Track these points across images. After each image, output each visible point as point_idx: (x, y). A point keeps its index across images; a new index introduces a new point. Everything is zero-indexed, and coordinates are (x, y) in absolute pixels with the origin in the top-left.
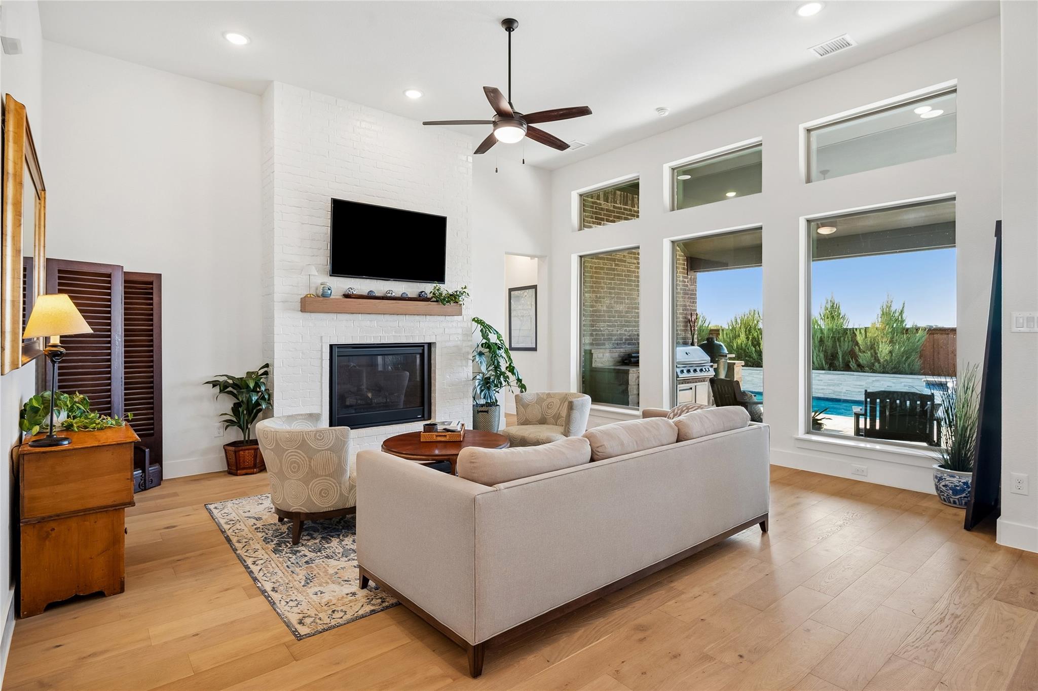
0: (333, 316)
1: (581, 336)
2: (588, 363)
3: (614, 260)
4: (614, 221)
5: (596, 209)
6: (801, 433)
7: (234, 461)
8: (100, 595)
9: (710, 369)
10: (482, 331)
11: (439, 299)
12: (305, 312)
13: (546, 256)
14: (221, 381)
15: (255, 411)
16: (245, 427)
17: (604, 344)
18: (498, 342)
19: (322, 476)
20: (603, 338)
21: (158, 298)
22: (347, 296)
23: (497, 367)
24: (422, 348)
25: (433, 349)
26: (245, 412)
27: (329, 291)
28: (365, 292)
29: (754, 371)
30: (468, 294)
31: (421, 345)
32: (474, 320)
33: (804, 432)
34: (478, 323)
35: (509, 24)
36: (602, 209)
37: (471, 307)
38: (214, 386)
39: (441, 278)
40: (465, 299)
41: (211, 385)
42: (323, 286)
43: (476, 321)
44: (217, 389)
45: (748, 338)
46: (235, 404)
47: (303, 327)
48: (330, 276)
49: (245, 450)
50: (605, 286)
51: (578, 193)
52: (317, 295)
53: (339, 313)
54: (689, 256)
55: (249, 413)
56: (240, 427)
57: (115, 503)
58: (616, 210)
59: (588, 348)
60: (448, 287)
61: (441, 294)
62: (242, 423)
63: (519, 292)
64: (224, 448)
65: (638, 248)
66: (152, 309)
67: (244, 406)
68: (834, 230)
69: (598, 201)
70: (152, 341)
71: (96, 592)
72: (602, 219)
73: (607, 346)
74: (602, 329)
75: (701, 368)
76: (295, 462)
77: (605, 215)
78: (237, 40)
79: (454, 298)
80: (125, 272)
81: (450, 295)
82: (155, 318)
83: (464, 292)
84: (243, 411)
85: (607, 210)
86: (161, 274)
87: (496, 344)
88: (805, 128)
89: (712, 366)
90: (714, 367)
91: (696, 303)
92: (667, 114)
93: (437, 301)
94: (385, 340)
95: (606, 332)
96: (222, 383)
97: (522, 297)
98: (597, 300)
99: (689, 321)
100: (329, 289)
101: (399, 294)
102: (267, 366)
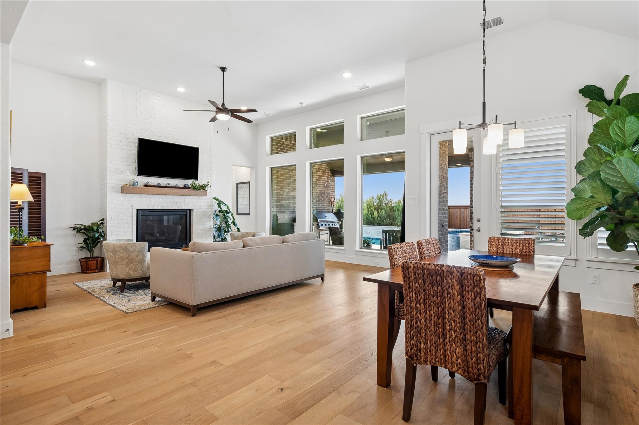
0: (139, 195)
1: (271, 207)
2: (275, 221)
3: (291, 170)
4: (291, 150)
5: (281, 144)
6: (358, 248)
7: (85, 266)
8: (36, 308)
9: (337, 224)
10: (218, 204)
11: (194, 188)
12: (124, 193)
13: (254, 167)
14: (78, 227)
15: (96, 242)
16: (91, 250)
17: (285, 212)
18: (227, 210)
19: (134, 263)
20: (284, 209)
21: (43, 185)
22: (146, 186)
23: (227, 223)
24: (186, 212)
25: (192, 213)
26: (91, 243)
27: (137, 183)
28: (156, 184)
29: (371, 227)
30: (210, 186)
31: (185, 211)
32: (214, 198)
33: (359, 248)
34: (216, 200)
35: (223, 69)
36: (284, 144)
37: (212, 192)
38: (74, 229)
39: (196, 178)
40: (209, 188)
41: (72, 229)
42: (133, 181)
43: (215, 199)
44: (75, 231)
45: (368, 210)
46: (85, 239)
47: (122, 200)
48: (137, 176)
49: (91, 261)
50: (286, 183)
51: (270, 137)
52: (130, 185)
53: (142, 194)
54: (331, 169)
55: (93, 243)
56: (88, 250)
57: (42, 270)
58: (292, 145)
59: (275, 213)
60: (200, 182)
61: (196, 186)
62: (89, 248)
63: (242, 185)
64: (79, 260)
65: (295, 165)
66: (40, 191)
67: (90, 239)
68: (391, 159)
69: (282, 140)
70: (40, 206)
71: (35, 307)
72: (284, 149)
73: (286, 213)
74: (284, 204)
75: (332, 223)
76: (122, 257)
77: (285, 147)
78: (90, 63)
79: (203, 187)
80: (29, 172)
81: (201, 186)
82: (42, 195)
83: (208, 184)
84: (90, 242)
85: (287, 145)
86: (45, 173)
87: (226, 211)
88: (360, 117)
89: (338, 223)
90: (339, 223)
91: (335, 192)
92: (304, 105)
93: (194, 189)
94: (166, 207)
95: (286, 206)
96: (79, 228)
97: (243, 187)
98: (282, 190)
99: (331, 201)
100: (136, 182)
101: (173, 185)
102: (103, 220)
